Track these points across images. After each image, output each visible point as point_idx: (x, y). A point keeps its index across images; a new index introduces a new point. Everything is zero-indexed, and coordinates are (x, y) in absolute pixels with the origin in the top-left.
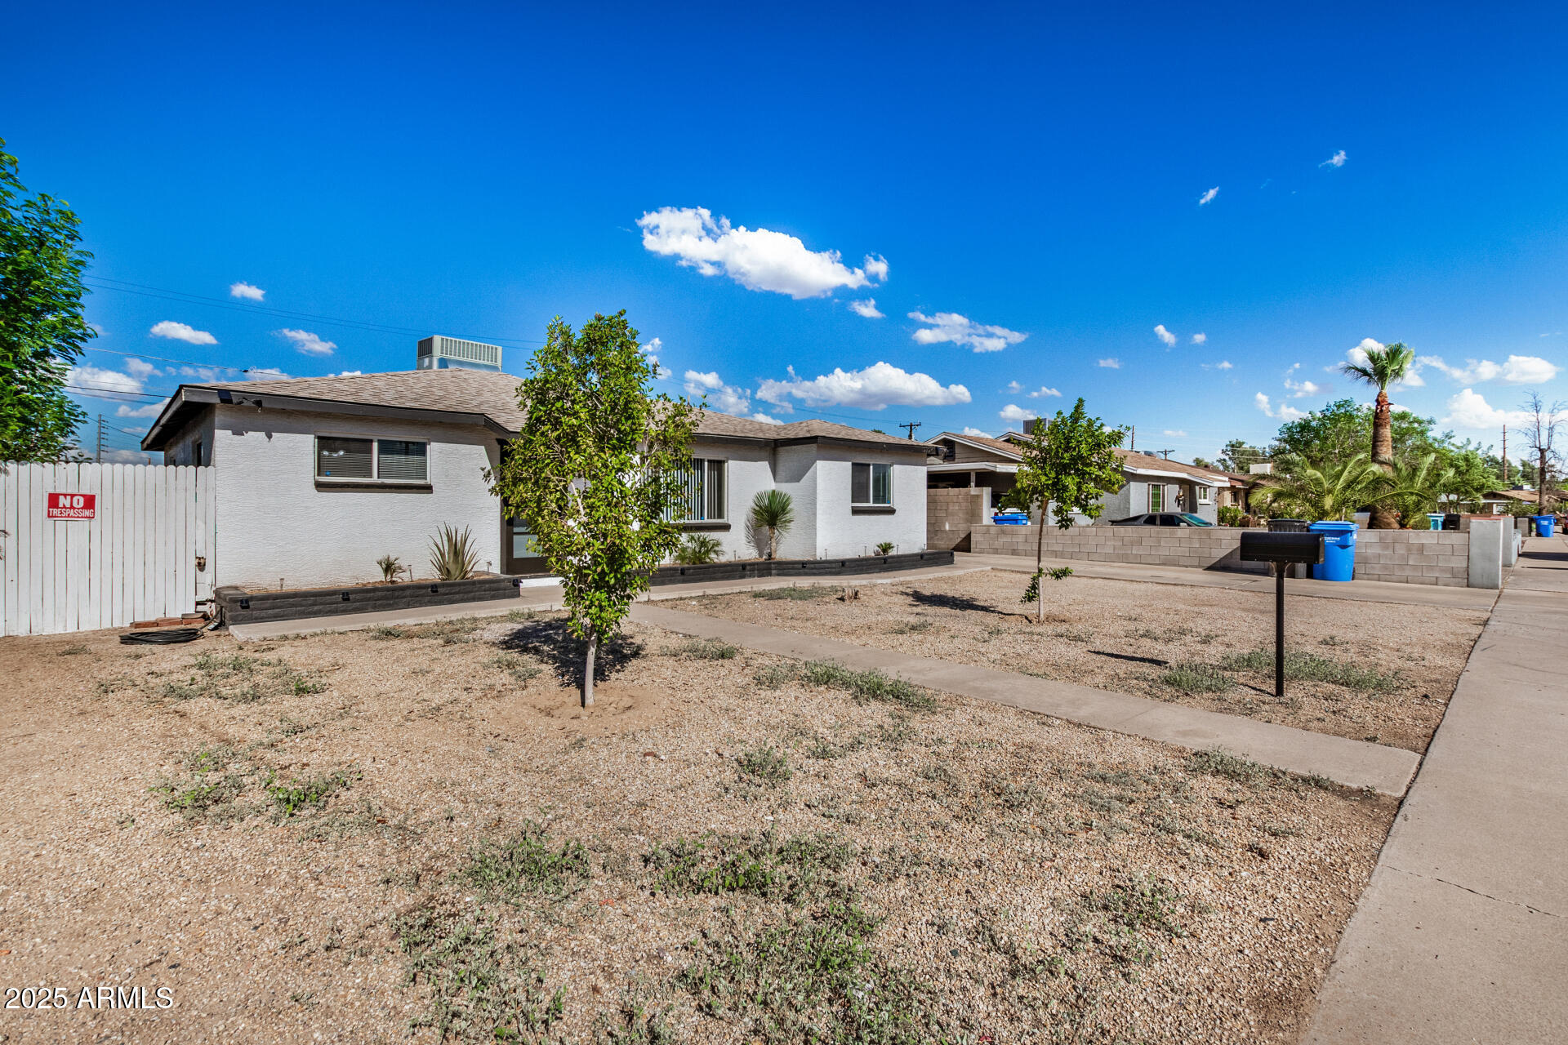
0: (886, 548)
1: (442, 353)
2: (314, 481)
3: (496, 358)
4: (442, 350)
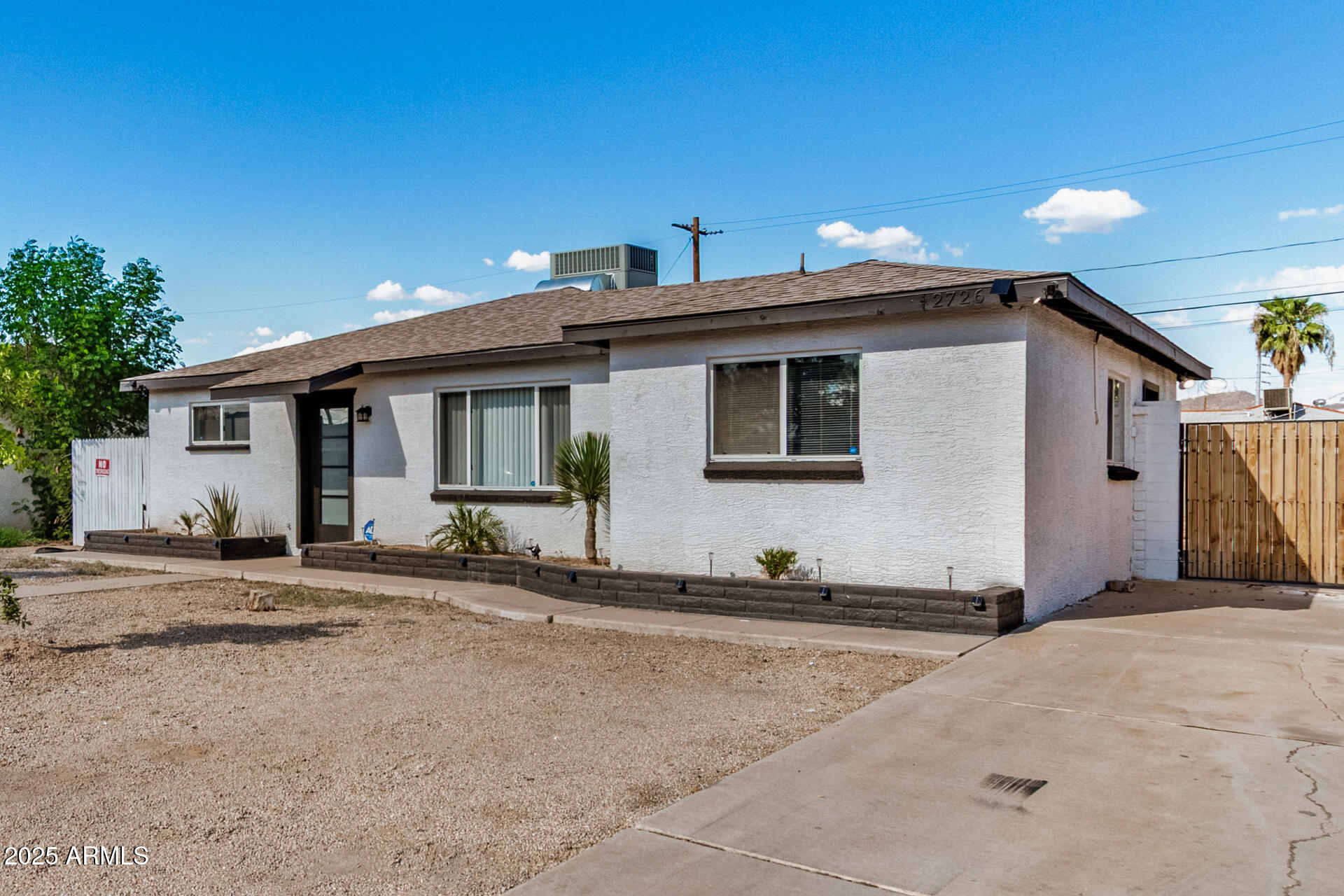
1: (557, 274)
2: (188, 445)
3: (618, 262)
4: (557, 269)
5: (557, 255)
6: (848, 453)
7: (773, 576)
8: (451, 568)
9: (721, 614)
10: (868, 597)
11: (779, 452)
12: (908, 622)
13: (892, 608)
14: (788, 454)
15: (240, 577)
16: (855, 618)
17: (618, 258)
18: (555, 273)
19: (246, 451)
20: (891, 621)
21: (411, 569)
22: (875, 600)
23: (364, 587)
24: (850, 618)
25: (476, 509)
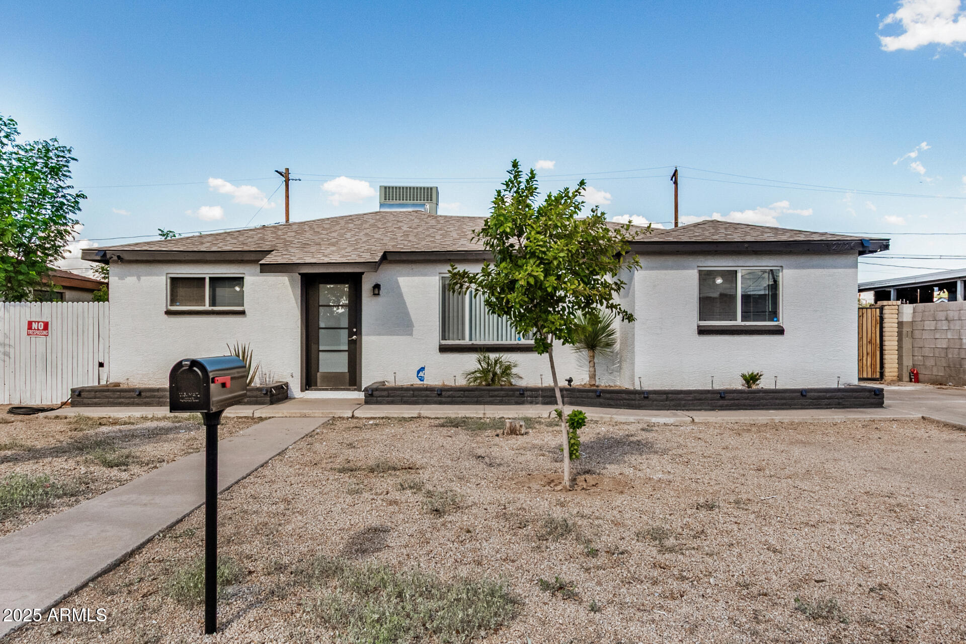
0: (752, 379)
1: (385, 199)
2: (165, 310)
3: (431, 197)
4: (385, 197)
5: (385, 188)
6: (773, 321)
7: (748, 387)
8: (511, 396)
9: (746, 409)
10: (825, 394)
11: (736, 320)
12: (843, 405)
13: (836, 399)
14: (742, 321)
15: (350, 415)
16: (819, 405)
17: (431, 195)
18: (383, 198)
19: (243, 316)
20: (835, 405)
21: (476, 399)
22: (828, 395)
23: (484, 414)
24: (816, 405)
25: (493, 356)
